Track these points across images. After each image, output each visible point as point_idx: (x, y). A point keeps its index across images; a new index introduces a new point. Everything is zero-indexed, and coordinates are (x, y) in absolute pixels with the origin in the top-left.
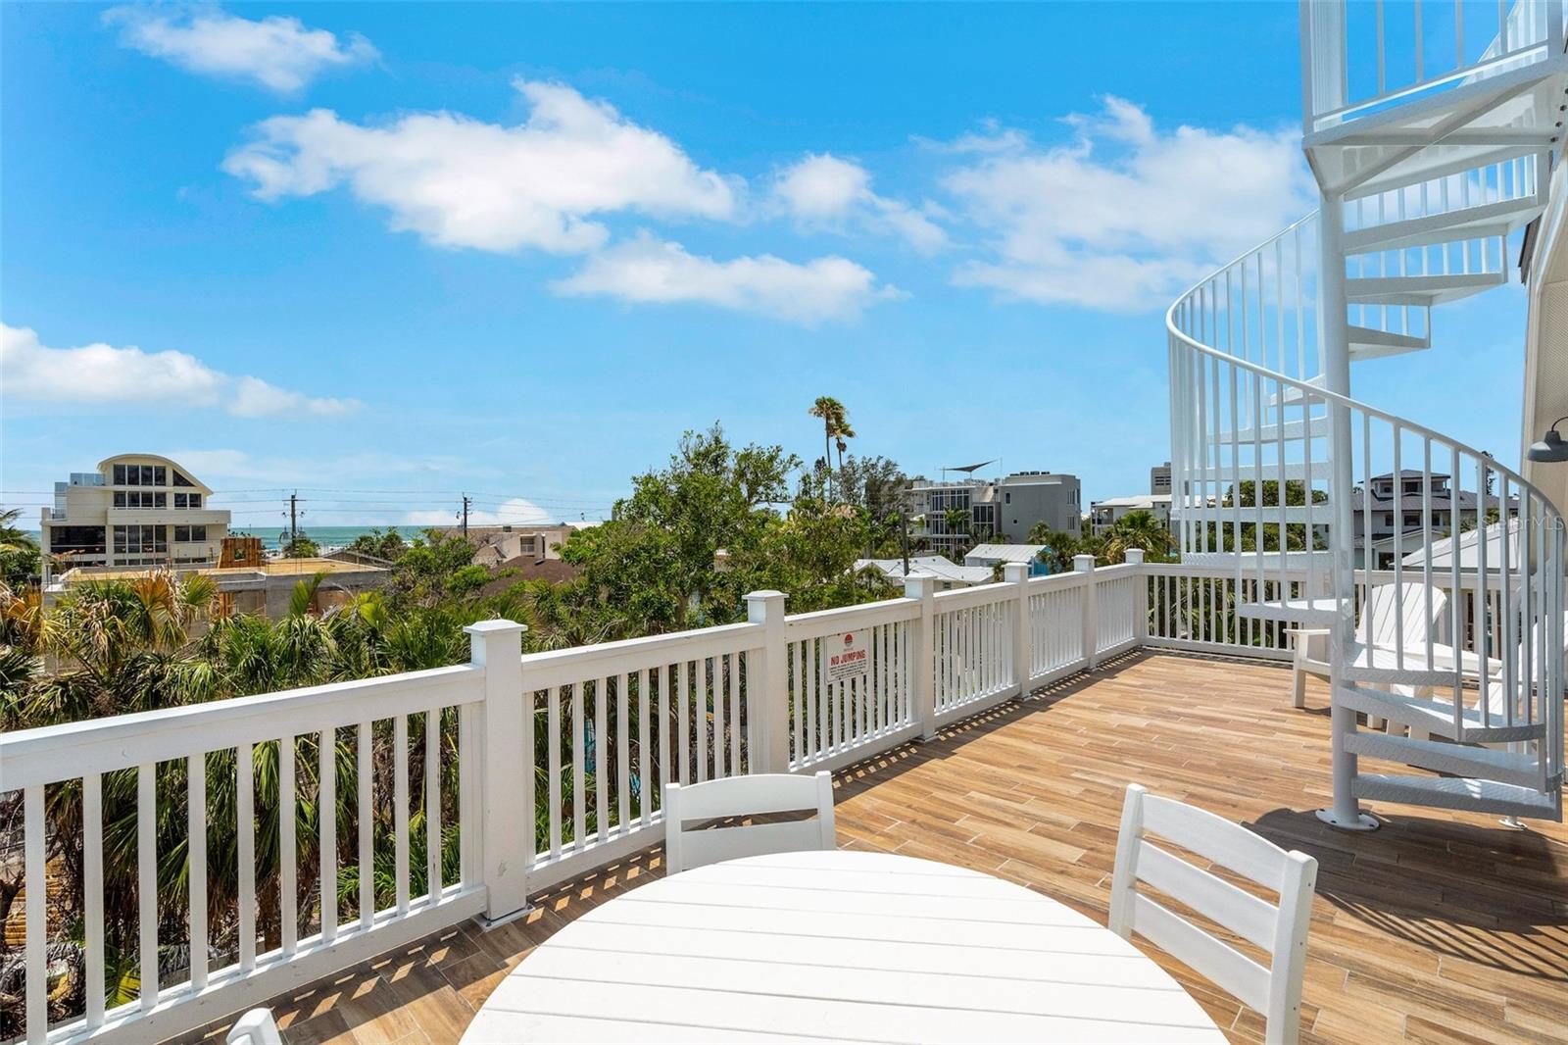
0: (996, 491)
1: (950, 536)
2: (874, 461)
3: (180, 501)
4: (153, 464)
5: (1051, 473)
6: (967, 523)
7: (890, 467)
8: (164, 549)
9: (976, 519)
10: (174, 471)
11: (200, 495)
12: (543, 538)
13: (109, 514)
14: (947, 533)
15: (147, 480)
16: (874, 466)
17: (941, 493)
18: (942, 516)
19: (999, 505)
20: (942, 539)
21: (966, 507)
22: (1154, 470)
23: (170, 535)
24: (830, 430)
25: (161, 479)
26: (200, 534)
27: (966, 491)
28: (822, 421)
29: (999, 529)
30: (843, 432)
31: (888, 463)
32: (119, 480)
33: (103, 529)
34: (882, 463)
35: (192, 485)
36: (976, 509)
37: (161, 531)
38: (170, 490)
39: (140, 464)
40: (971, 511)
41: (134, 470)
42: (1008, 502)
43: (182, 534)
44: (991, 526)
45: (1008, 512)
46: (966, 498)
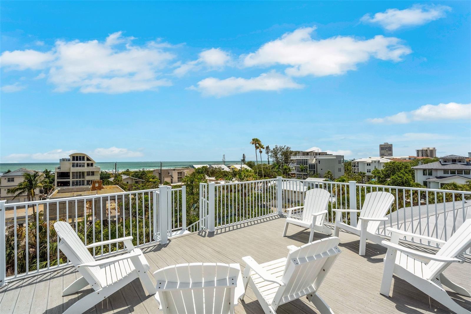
0: (316, 160)
1: (302, 173)
2: (283, 147)
3: (88, 165)
4: (82, 155)
5: (333, 155)
6: (307, 169)
7: (288, 149)
8: (84, 178)
9: (310, 168)
10: (87, 157)
11: (93, 163)
12: (184, 172)
13: (71, 169)
14: (301, 172)
15: (80, 160)
16: (283, 149)
17: (299, 160)
18: (299, 167)
19: (317, 164)
20: (299, 174)
21: (307, 165)
22: (381, 145)
23: (86, 174)
24: (257, 148)
25: (83, 159)
26: (93, 173)
27: (307, 160)
28: (254, 145)
29: (317, 172)
30: (261, 147)
31: (288, 148)
32: (73, 160)
33: (69, 172)
34: (286, 148)
35: (91, 161)
36: (310, 165)
37: (83, 173)
38: (86, 162)
39: (79, 155)
40: (308, 166)
41: (77, 157)
42: (319, 163)
43: (89, 174)
44: (314, 171)
45: (319, 167)
46: (307, 162)
